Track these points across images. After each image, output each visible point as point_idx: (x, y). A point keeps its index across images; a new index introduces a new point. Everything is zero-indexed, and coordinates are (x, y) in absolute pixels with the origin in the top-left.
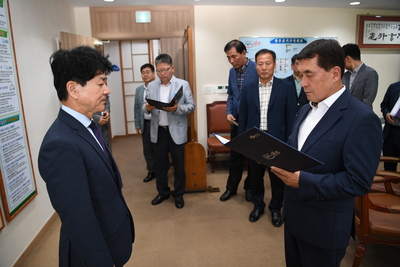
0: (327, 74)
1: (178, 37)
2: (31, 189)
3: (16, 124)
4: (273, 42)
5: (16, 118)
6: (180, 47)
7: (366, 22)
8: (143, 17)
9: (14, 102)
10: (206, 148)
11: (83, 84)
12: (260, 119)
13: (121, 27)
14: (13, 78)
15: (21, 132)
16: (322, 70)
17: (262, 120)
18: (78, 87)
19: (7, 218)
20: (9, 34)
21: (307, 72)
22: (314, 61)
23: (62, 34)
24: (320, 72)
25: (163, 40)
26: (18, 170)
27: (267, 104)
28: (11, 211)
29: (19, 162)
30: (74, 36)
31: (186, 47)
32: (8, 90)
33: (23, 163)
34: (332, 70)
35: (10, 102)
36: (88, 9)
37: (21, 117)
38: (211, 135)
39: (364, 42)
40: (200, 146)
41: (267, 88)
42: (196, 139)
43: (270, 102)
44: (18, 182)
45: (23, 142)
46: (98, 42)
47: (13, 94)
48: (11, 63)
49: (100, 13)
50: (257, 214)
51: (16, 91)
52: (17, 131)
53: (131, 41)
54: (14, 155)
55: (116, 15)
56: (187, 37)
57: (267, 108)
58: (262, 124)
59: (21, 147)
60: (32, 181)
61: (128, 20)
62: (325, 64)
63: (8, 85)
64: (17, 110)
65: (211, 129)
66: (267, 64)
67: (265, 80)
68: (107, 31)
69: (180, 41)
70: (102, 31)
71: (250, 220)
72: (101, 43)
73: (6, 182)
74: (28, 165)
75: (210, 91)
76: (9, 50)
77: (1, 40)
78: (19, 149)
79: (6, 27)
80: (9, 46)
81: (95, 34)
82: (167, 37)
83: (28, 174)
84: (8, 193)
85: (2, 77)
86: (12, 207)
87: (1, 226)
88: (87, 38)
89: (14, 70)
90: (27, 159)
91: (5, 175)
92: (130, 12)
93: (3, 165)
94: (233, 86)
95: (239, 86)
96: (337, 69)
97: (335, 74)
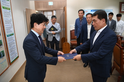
0: (101, 21)
1: (62, 10)
2: (17, 56)
3: (13, 36)
4: (92, 11)
5: (13, 34)
6: (62, 13)
7: (122, 4)
8: (51, 4)
9: (12, 29)
10: (70, 44)
11: (39, 24)
12: (88, 35)
13: (44, 7)
14: (12, 22)
15: (14, 38)
16: (99, 20)
17: (88, 36)
18: (37, 25)
19: (10, 64)
20: (11, 9)
22: (96, 17)
23: (26, 9)
24: (98, 21)
25: (57, 11)
26: (13, 50)
27: (90, 30)
28: (11, 62)
29: (14, 48)
30: (30, 10)
31: (64, 13)
32: (10, 26)
33: (15, 48)
34: (102, 20)
35: (11, 30)
36: (34, 1)
37: (14, 34)
38: (71, 40)
39: (122, 11)
40: (68, 43)
41: (90, 25)
42: (67, 41)
43: (91, 30)
44: (13, 53)
45: (15, 42)
46: (37, 12)
47: (12, 27)
48: (11, 18)
49: (38, 2)
50: (86, 65)
51: (13, 26)
52: (13, 38)
53: (47, 11)
54: (12, 45)
55: (42, 3)
56: (65, 10)
57: (90, 32)
58: (88, 37)
59: (14, 43)
60: (17, 53)
61: (46, 5)
62: (100, 18)
63: (10, 24)
64: (13, 32)
65: (72, 38)
66: (90, 18)
67: (89, 23)
68: (40, 8)
69: (62, 11)
70: (38, 8)
71: (84, 67)
72: (38, 12)
73: (10, 53)
74: (16, 48)
75: (71, 26)
76: (11, 14)
77: (8, 11)
78: (13, 44)
79: (10, 7)
80: (11, 13)
81: (36, 9)
82: (58, 10)
83: (16, 51)
84: (11, 57)
85: (8, 22)
86: (11, 61)
87: (8, 66)
88: (34, 10)
89: (12, 20)
90: (16, 47)
91: (9, 51)
92: (47, 2)
93: (9, 48)
94: (78, 25)
95: (80, 25)
96: (104, 20)
97: (103, 21)
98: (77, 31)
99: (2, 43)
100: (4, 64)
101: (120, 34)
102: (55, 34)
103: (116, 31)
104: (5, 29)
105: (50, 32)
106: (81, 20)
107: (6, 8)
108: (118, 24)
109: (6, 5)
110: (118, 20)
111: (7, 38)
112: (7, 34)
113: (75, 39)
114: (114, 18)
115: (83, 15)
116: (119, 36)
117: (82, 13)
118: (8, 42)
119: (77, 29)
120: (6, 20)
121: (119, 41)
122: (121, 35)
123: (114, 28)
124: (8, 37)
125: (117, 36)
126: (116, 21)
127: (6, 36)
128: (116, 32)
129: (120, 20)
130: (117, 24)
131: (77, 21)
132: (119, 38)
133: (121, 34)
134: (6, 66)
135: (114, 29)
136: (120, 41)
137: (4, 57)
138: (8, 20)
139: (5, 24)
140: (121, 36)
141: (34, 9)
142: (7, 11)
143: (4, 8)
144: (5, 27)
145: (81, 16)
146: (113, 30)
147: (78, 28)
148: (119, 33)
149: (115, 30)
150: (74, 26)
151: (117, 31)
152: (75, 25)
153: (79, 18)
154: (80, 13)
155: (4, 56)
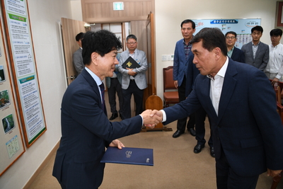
1: (144, 20)
2: (43, 126)
3: (32, 81)
4: (212, 23)
5: (32, 78)
6: (145, 27)
8: (118, 6)
9: (31, 66)
10: (162, 99)
13: (103, 14)
14: (30, 50)
15: (36, 87)
16: (206, 51)
18: (99, 57)
19: (27, 146)
20: (27, 20)
21: (196, 51)
23: (63, 19)
25: (132, 22)
26: (34, 113)
28: (29, 141)
29: (35, 108)
30: (71, 21)
31: (149, 27)
32: (27, 59)
33: (37, 109)
34: (214, 50)
35: (28, 67)
36: (80, 1)
37: (36, 77)
38: (166, 91)
39: (282, 22)
40: (159, 98)
42: (155, 94)
44: (34, 121)
45: (37, 94)
46: (87, 25)
47: (30, 61)
48: (29, 40)
49: (88, 4)
50: (199, 148)
51: (32, 59)
52: (33, 86)
53: (110, 23)
54: (31, 103)
55: (99, 5)
56: (150, 20)
59: (36, 98)
60: (43, 121)
61: (108, 9)
62: (208, 46)
63: (27, 54)
64: (33, 72)
65: (167, 86)
68: (93, 17)
69: (144, 23)
70: (90, 17)
71: (194, 152)
72: (89, 25)
73: (26, 121)
74: (40, 110)
75: (165, 59)
76: (28, 31)
77: (22, 23)
78: (34, 99)
79: (25, 15)
80: (27, 28)
81: (85, 19)
82: (135, 21)
83: (40, 116)
84: (28, 129)
85: (22, 49)
86: (30, 138)
87: (23, 151)
88: (79, 22)
89: (31, 44)
90: (39, 106)
91: (25, 116)
92: (109, 3)
93: (24, 110)
94: (181, 55)
95: (186, 55)
96: (218, 49)
97: (217, 53)
98: (178, 70)
99: (8, 98)
100: (13, 145)
101: (278, 77)
102: (135, 75)
103: (268, 70)
104: (16, 65)
105: (124, 70)
106: (187, 44)
107: (18, 18)
108: (274, 53)
109: (16, 10)
110: (275, 44)
111: (20, 85)
112: (19, 77)
113: (174, 88)
114: (266, 38)
115: (192, 33)
116: (277, 80)
117: (188, 29)
118: (22, 96)
119: (178, 66)
120: (17, 44)
121: (277, 91)
122: (281, 78)
123: (263, 62)
124: (21, 82)
125: (271, 81)
126: (270, 45)
127: (18, 82)
128: (269, 73)
129: (278, 43)
130: (270, 53)
131: (178, 45)
132: (276, 85)
133: (281, 75)
134: (17, 151)
135: (264, 64)
136: (279, 91)
137: (13, 130)
138: (22, 44)
139: (15, 55)
140: (280, 81)
141: (81, 19)
142: (19, 23)
143: (11, 16)
144: (15, 60)
145: (187, 36)
146: (262, 66)
147: (181, 63)
148: (277, 74)
149: (265, 67)
150: (173, 59)
151: (272, 70)
152: (173, 55)
153: (184, 39)
154: (184, 29)
155: (12, 126)
